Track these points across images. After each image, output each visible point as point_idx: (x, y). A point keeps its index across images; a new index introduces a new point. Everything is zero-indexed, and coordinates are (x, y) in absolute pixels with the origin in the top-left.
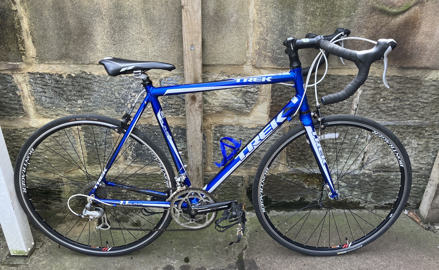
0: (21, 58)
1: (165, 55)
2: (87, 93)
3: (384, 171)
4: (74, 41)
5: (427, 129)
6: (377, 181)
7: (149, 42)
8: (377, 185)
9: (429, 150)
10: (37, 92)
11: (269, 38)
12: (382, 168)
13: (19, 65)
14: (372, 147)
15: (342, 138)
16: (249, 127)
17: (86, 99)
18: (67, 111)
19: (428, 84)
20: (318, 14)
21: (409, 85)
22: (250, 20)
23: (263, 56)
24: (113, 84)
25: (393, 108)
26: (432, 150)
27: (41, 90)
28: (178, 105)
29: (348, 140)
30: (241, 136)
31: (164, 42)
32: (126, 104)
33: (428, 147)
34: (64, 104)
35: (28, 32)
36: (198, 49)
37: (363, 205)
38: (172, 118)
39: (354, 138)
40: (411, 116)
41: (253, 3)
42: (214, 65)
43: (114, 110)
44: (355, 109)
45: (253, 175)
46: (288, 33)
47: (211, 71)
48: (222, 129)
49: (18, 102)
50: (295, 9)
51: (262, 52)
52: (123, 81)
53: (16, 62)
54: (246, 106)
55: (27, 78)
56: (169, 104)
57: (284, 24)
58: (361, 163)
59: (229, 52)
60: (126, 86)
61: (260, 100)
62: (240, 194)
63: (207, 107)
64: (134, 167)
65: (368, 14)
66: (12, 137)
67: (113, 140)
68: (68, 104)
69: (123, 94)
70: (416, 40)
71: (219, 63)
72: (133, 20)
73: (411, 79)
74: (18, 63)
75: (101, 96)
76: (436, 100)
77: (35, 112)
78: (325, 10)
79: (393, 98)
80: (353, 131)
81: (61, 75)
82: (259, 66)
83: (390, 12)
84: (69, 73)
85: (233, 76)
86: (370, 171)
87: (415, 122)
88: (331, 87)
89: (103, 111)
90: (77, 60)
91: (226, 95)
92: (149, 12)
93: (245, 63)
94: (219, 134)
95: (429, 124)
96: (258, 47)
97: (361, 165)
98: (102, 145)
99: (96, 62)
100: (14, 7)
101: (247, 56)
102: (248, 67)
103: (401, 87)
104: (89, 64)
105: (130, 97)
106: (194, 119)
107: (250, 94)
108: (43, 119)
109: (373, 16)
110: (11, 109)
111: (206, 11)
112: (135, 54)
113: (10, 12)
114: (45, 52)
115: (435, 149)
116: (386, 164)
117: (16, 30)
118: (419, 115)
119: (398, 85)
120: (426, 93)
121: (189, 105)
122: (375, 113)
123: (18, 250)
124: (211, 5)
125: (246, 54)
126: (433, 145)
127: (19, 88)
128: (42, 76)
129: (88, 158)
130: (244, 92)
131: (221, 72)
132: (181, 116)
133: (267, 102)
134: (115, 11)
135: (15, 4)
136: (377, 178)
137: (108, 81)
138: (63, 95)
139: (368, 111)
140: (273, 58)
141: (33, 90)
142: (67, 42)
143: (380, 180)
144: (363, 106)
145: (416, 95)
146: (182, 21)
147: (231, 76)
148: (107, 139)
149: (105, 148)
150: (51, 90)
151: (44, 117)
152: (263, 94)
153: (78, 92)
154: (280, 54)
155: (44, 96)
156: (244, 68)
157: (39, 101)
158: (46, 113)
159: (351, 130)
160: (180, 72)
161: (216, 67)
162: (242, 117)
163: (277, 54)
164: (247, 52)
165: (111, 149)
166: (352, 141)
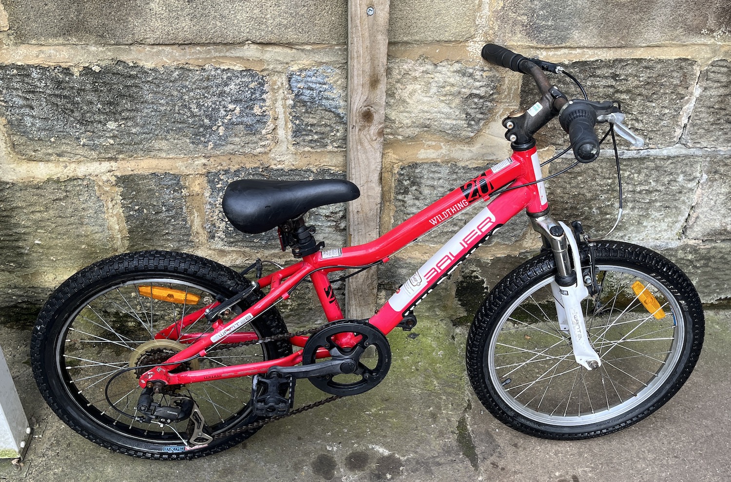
1: (303, 23)
2: (128, 106)
3: (723, 240)
6: (709, 259)
8: (707, 266)
10: (12, 107)
12: (721, 234)
14: (707, 197)
15: (651, 181)
16: (470, 167)
17: (126, 119)
18: (84, 145)
23: (511, 22)
24: (187, 87)
27: (21, 102)
28: (326, 125)
29: (663, 185)
30: (452, 184)
32: (214, 128)
34: (76, 130)
36: (383, 14)
38: (312, 153)
39: (675, 181)
42: (407, 43)
43: (188, 141)
44: (683, 126)
47: (398, 55)
48: (414, 172)
51: (508, 15)
52: (208, 79)
54: (468, 124)
56: (307, 125)
58: (682, 226)
59: (439, 14)
60: (215, 89)
61: (497, 113)
62: (442, 294)
63: (386, 127)
64: (229, 253)
67: (185, 201)
68: (86, 131)
69: (208, 107)
71: (417, 38)
75: (158, 113)
77: (9, 149)
80: (675, 167)
81: (68, 69)
84: (87, 65)
85: (444, 63)
86: (697, 241)
88: (642, 83)
89: (164, 143)
90: (102, 37)
91: (429, 103)
93: (472, 37)
94: (408, 182)
97: (681, 231)
98: (161, 212)
99: (148, 40)
101: (477, 23)
102: (477, 45)
104: (131, 44)
105: (224, 113)
107: (476, 100)
108: (28, 165)
112: (236, 21)
114: (29, 18)
121: (357, 130)
122: (720, 133)
125: (476, 18)
128: (24, 71)
129: (131, 239)
130: (465, 96)
131: (421, 56)
132: (330, 148)
136: (709, 252)
137: (175, 80)
138: (72, 111)
139: (708, 129)
140: (531, 26)
141: (3, 104)
143: (714, 257)
144: (700, 120)
147: (440, 64)
148: (172, 200)
149: (168, 219)
150: (46, 102)
151: (30, 159)
152: (504, 101)
153: (107, 104)
154: (545, 18)
155: (28, 115)
156: (468, 47)
157: (19, 125)
158: (35, 151)
159: (671, 165)
160: (333, 59)
161: (409, 47)
162: (457, 145)
163: (540, 18)
164: (479, 14)
165: (180, 219)
166: (671, 187)
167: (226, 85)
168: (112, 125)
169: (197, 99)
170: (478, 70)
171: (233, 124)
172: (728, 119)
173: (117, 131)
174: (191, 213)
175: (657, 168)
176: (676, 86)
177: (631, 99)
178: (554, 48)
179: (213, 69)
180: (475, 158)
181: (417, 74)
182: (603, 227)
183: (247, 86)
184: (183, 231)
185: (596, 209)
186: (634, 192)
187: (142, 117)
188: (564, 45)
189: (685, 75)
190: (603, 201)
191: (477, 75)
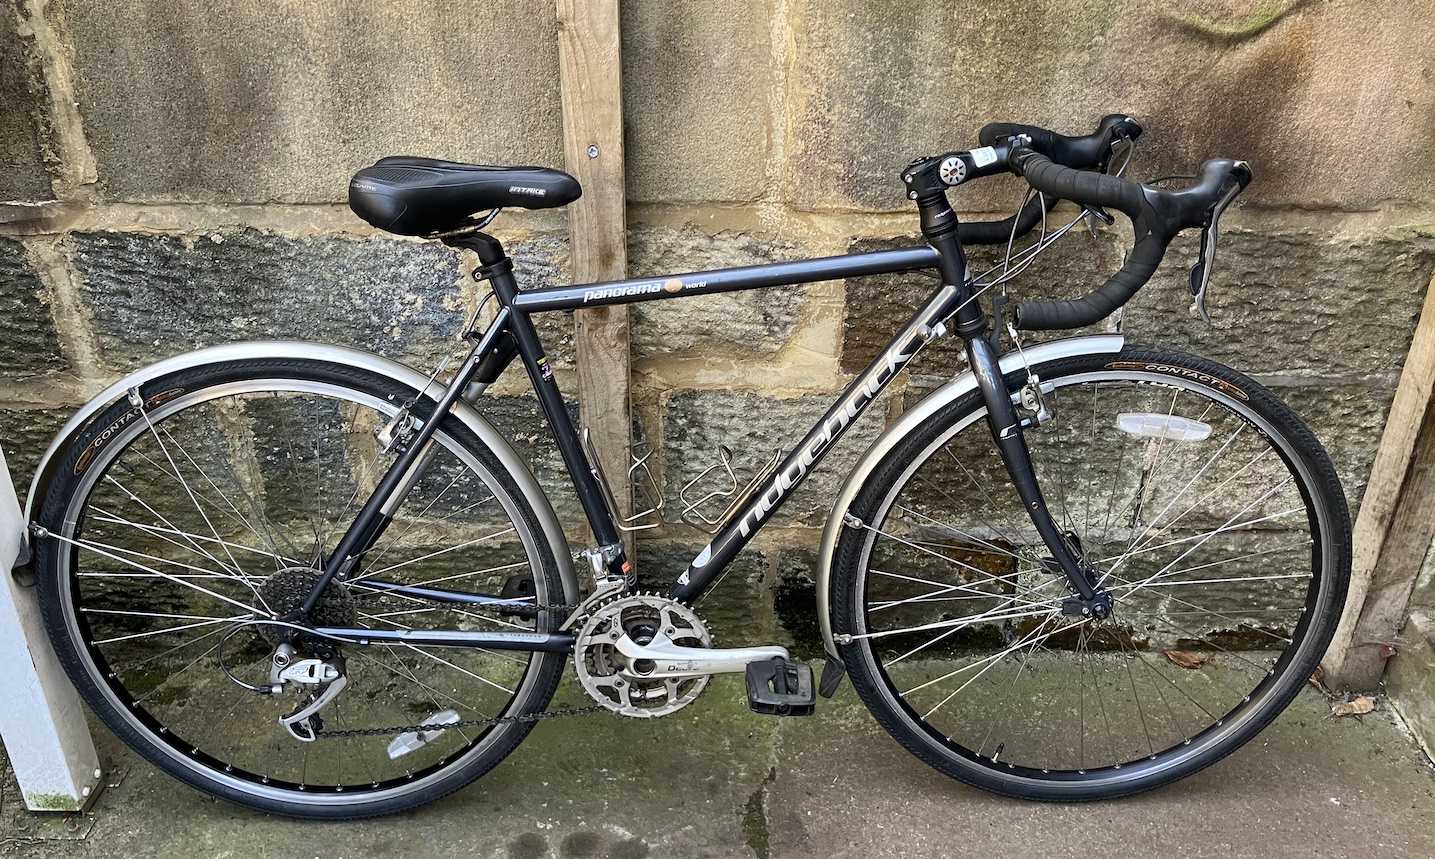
0: (51, 185)
2: (262, 294)
3: (1204, 530)
4: (216, 132)
5: (1336, 397)
6: (1186, 563)
7: (456, 131)
8: (1184, 575)
9: (1344, 463)
10: (101, 293)
11: (835, 118)
12: (1199, 520)
13: (44, 210)
14: (1166, 455)
15: (1071, 427)
16: (778, 398)
19: (1338, 256)
20: (988, 41)
21: (1277, 262)
22: (775, 61)
24: (344, 267)
25: (1230, 331)
26: (1356, 462)
27: (114, 286)
28: (552, 328)
29: (1091, 435)
30: (752, 426)
31: (505, 133)
32: (386, 329)
33: (1341, 455)
34: (188, 328)
35: (70, 105)
36: (612, 155)
37: (1142, 637)
39: (1111, 428)
40: (1286, 359)
41: (784, 8)
42: (664, 204)
45: (793, 546)
46: (897, 101)
49: (40, 327)
50: (916, 26)
52: (376, 257)
53: (32, 199)
54: (769, 330)
55: (70, 250)
57: (882, 75)
58: (1132, 505)
59: (710, 161)
60: (386, 271)
61: (811, 313)
62: (752, 606)
63: (644, 333)
64: (415, 526)
65: (1146, 39)
66: (23, 435)
67: (347, 442)
68: (203, 331)
69: (376, 298)
70: (1296, 119)
72: (404, 64)
73: (1284, 242)
74: (39, 204)
75: (304, 305)
76: (1362, 308)
77: (96, 355)
78: (1011, 28)
79: (1229, 300)
81: (177, 239)
82: (806, 206)
83: (1212, 34)
84: (205, 233)
85: (724, 236)
86: (1162, 532)
87: (1298, 377)
90: (225, 193)
92: (455, 39)
93: (762, 195)
95: (1343, 383)
96: (802, 145)
97: (1133, 513)
98: (312, 458)
99: (288, 198)
100: (24, 26)
101: (768, 174)
102: (771, 207)
103: (1253, 266)
104: (265, 204)
105: (400, 307)
106: (604, 375)
107: (777, 293)
109: (1160, 46)
110: (19, 348)
111: (637, 33)
113: (12, 41)
114: (125, 167)
115: (1364, 459)
116: (1212, 509)
117: (32, 98)
118: (1311, 355)
119: (1246, 260)
120: (1333, 284)
121: (586, 330)
123: (50, 793)
124: (652, 19)
125: (765, 167)
126: (1357, 448)
127: (45, 280)
128: (118, 241)
129: (268, 498)
131: (687, 224)
132: (559, 364)
133: (833, 319)
134: (347, 36)
135: (27, 15)
136: (1183, 552)
137: (329, 257)
138: (185, 302)
139: (1152, 344)
140: (850, 179)
141: (88, 288)
142: (194, 135)
143: (1193, 559)
144: (1136, 328)
145: (1302, 292)
146: (558, 66)
147: (719, 236)
148: (327, 440)
149: (322, 469)
150: (148, 287)
152: (821, 294)
153: (233, 291)
154: (872, 167)
155: (123, 306)
156: (758, 211)
157: (110, 321)
158: (133, 359)
159: (1101, 403)
160: (558, 227)
161: (669, 210)
162: (756, 364)
163: (863, 166)
164: (769, 161)
165: (341, 470)
166: (1105, 438)
167: (402, 264)
168: (239, 322)
169: (361, 285)
170: (777, 246)
171: (412, 323)
172: (1182, 327)
173: (247, 331)
174: (357, 461)
175: (1077, 406)
176: (1090, 273)
177: (1022, 294)
178: (889, 213)
179: (383, 242)
180: (784, 384)
181: (685, 252)
182: (1002, 502)
183: (433, 267)
184: (345, 489)
185: (986, 473)
186: (1045, 445)
187: (281, 310)
188: (904, 208)
189: (1102, 256)
190: (996, 460)
191: (776, 254)
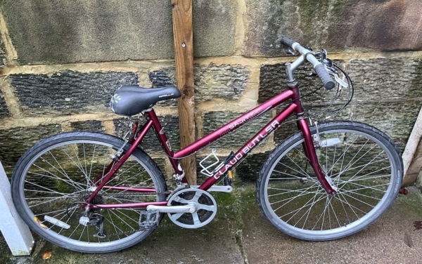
0: (2, 61)
2: (75, 90)
5: (405, 104)
7: (137, 38)
9: (406, 123)
11: (258, 29)
16: (238, 112)
17: (74, 96)
18: (55, 109)
19: (409, 64)
21: (391, 67)
22: (239, 13)
23: (252, 46)
25: (376, 87)
27: (25, 90)
31: (152, 38)
33: (406, 120)
34: (51, 102)
35: (7, 35)
36: (190, 46)
40: (392, 94)
42: (203, 57)
43: (103, 105)
46: (277, 23)
47: (200, 63)
48: (212, 116)
49: (2, 105)
51: (251, 43)
54: (236, 93)
55: (10, 80)
68: (56, 103)
70: (400, 24)
71: (209, 55)
72: (119, 18)
73: (394, 61)
75: (89, 93)
76: (415, 79)
77: (21, 112)
79: (376, 78)
81: (46, 75)
82: (248, 56)
84: (55, 73)
85: (222, 66)
87: (395, 99)
89: (92, 107)
90: (61, 60)
91: (216, 84)
93: (235, 53)
94: (209, 120)
96: (247, 38)
101: (236, 47)
102: (237, 57)
103: (384, 68)
104: (75, 63)
107: (239, 82)
108: (30, 119)
111: (195, 5)
115: (412, 121)
118: (399, 93)
119: (381, 67)
120: (407, 72)
121: (181, 99)
126: (411, 118)
127: (2, 90)
128: (26, 76)
130: (233, 81)
132: (171, 106)
133: (256, 89)
134: (100, 9)
136: (357, 149)
140: (262, 48)
141: (17, 92)
145: (398, 75)
151: (31, 116)
152: (252, 82)
153: (65, 90)
158: (32, 112)
161: (205, 59)
162: (232, 103)
167: (120, 79)
168: (67, 99)
169: (107, 86)
170: (239, 68)
173: (70, 102)
178: (274, 57)
180: (240, 108)
181: (209, 71)
183: (130, 79)
187: (81, 95)
191: (238, 71)
